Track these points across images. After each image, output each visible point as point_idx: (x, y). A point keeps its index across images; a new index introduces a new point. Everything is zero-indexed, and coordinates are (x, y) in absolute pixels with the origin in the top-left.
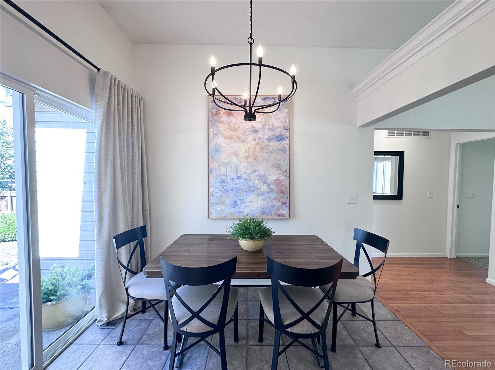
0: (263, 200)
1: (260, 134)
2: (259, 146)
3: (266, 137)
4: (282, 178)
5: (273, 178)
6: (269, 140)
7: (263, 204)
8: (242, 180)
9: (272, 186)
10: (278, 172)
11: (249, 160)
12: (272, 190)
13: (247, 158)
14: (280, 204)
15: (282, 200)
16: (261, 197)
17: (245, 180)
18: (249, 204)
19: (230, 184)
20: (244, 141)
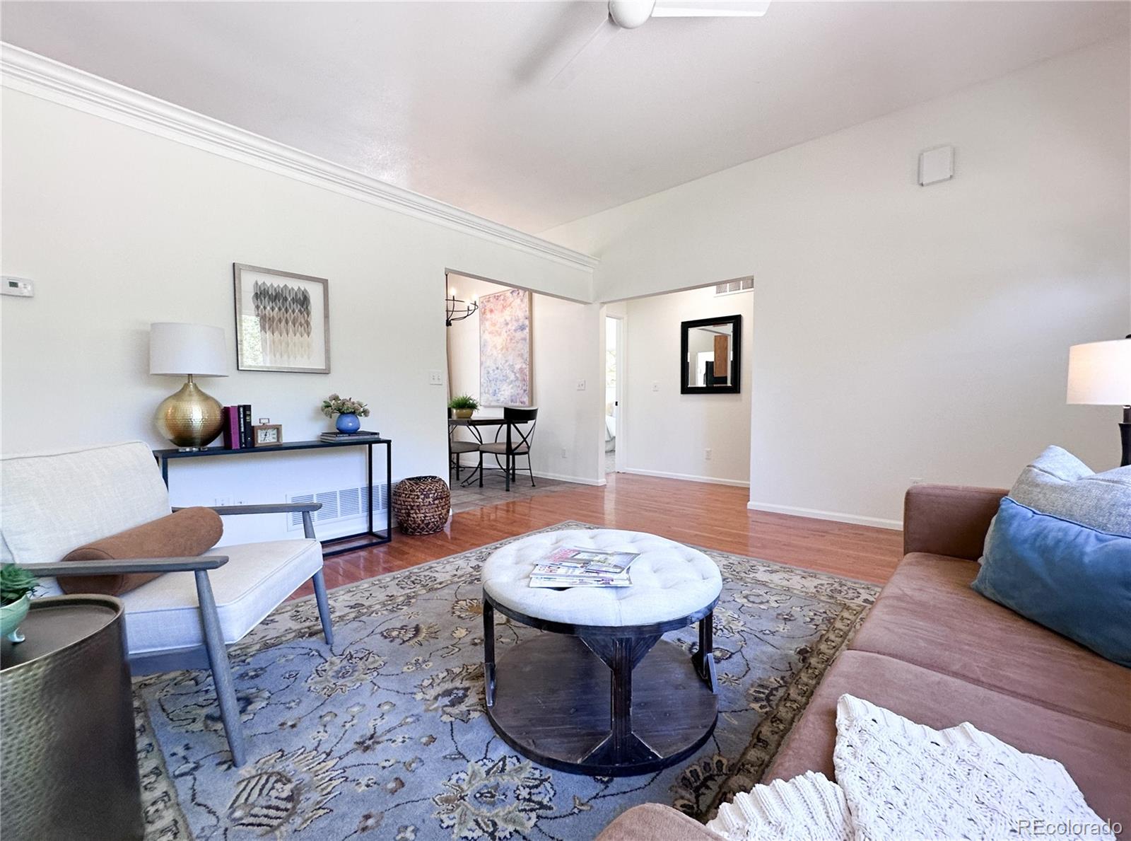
0: (512, 388)
1: (509, 326)
2: (509, 338)
3: (514, 328)
4: (524, 366)
5: (518, 367)
6: (515, 330)
7: (511, 392)
8: (499, 370)
9: (517, 375)
10: (522, 361)
11: (503, 352)
12: (517, 379)
13: (502, 349)
14: (522, 391)
15: (524, 388)
16: (511, 386)
17: (501, 370)
18: (503, 393)
19: (492, 375)
20: (500, 335)
